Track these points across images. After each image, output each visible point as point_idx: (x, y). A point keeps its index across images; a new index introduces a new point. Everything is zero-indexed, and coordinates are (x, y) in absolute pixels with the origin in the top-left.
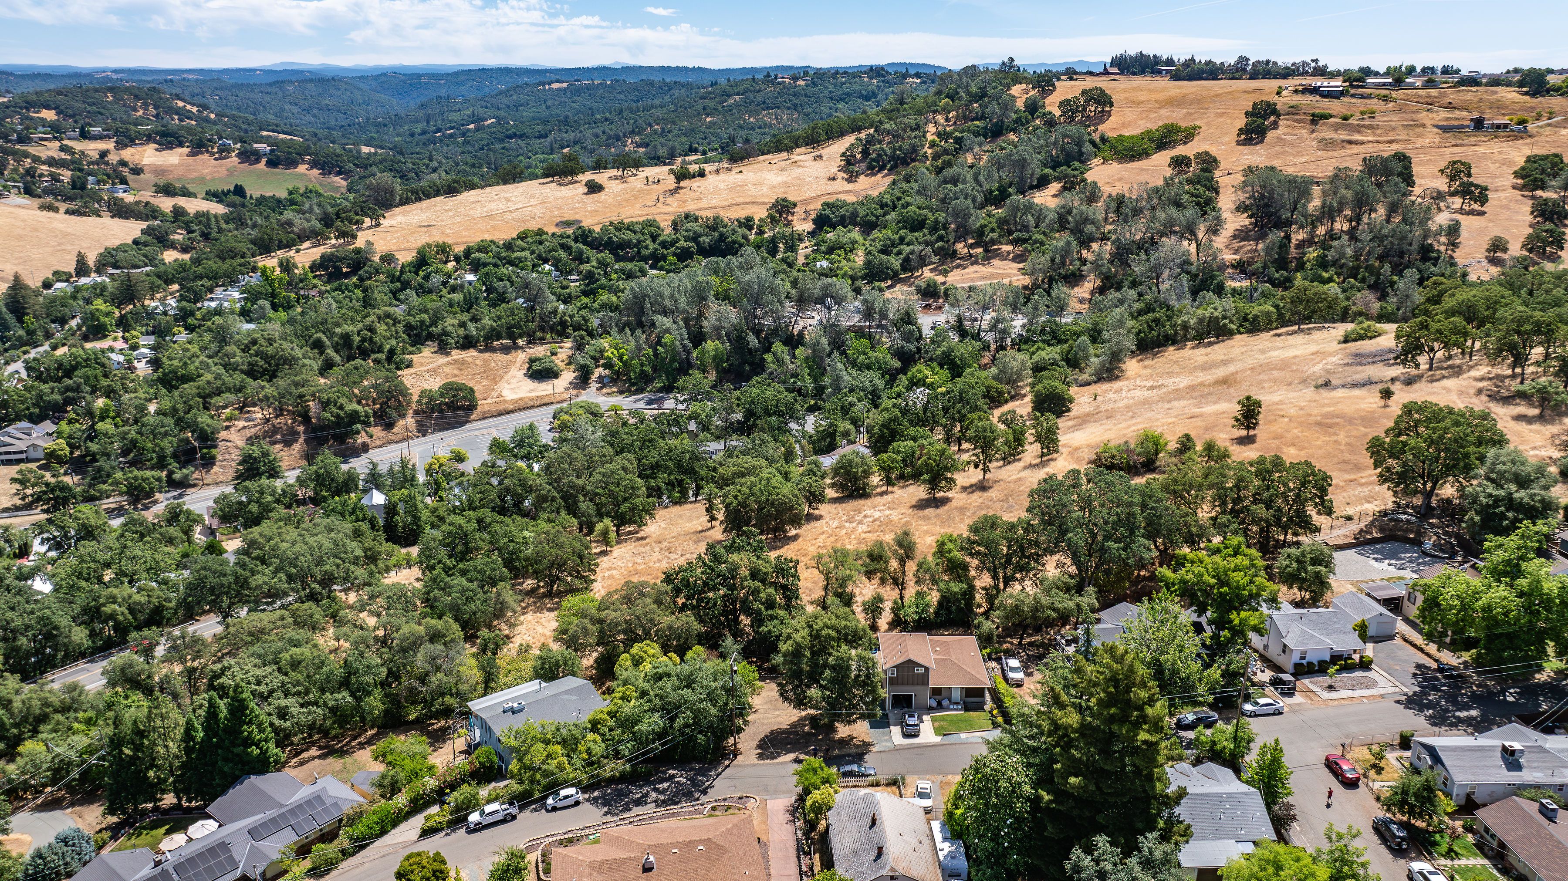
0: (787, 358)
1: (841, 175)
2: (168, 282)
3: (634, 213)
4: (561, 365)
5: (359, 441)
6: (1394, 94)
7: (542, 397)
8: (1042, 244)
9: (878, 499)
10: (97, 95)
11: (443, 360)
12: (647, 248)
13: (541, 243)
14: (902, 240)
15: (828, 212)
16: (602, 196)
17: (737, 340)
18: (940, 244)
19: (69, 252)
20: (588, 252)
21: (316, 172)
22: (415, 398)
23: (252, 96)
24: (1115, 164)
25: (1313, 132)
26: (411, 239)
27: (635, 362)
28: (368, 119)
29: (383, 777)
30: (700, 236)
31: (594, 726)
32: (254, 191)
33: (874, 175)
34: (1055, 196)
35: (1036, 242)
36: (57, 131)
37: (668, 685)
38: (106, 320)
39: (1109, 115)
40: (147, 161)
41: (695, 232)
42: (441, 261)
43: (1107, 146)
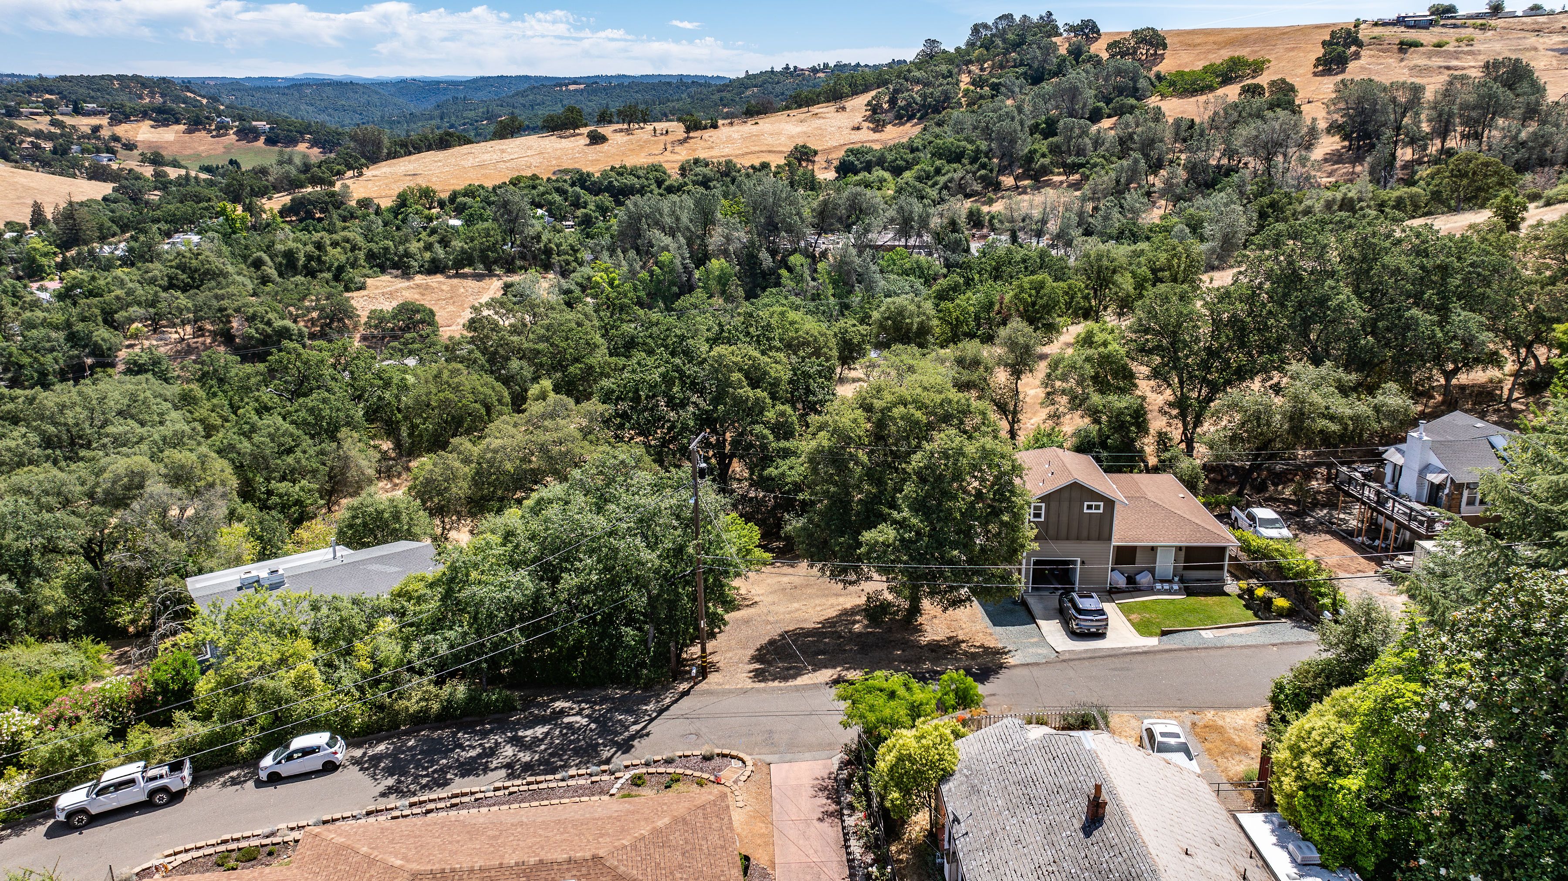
0: (808, 276)
1: (866, 125)
3: (639, 160)
6: (1493, 23)
8: (1102, 167)
10: (102, 82)
11: (402, 284)
12: (651, 192)
13: (534, 187)
15: (852, 158)
16: (605, 147)
17: (748, 258)
18: (983, 172)
20: (585, 196)
21: (315, 150)
22: (363, 320)
23: (268, 96)
24: (1174, 99)
25: (1402, 60)
26: (394, 186)
27: (628, 286)
32: (248, 163)
33: (903, 124)
34: (1111, 128)
35: (1095, 165)
36: (49, 107)
38: (44, 261)
39: (1162, 57)
40: (141, 137)
41: (705, 176)
42: (424, 205)
43: (1164, 83)
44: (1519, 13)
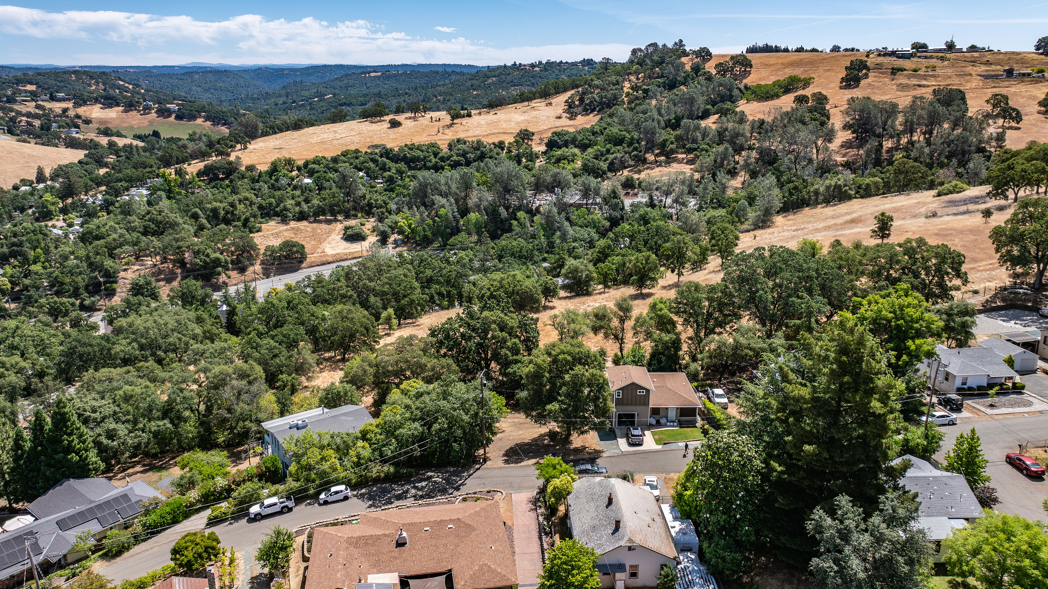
0: (528, 224)
1: (565, 115)
2: (99, 184)
3: (422, 139)
4: (368, 232)
5: (221, 280)
6: (948, 56)
7: (353, 253)
8: (707, 151)
9: (598, 296)
10: (64, 76)
11: (283, 227)
12: (430, 161)
13: (357, 158)
14: (608, 151)
15: (556, 138)
16: (400, 129)
17: (492, 212)
18: (635, 153)
19: (33, 168)
20: (390, 164)
21: (209, 123)
22: (262, 251)
23: (170, 81)
24: (755, 103)
25: (893, 80)
26: (268, 156)
27: (420, 228)
28: (247, 95)
29: (182, 478)
30: (467, 153)
31: (364, 436)
32: (165, 134)
33: (588, 115)
34: (714, 123)
35: (703, 150)
36: (34, 96)
37: (426, 398)
38: (52, 208)
39: (750, 73)
40: (94, 115)
41: (464, 151)
42: (288, 170)
43: (749, 92)
44: (965, 50)
